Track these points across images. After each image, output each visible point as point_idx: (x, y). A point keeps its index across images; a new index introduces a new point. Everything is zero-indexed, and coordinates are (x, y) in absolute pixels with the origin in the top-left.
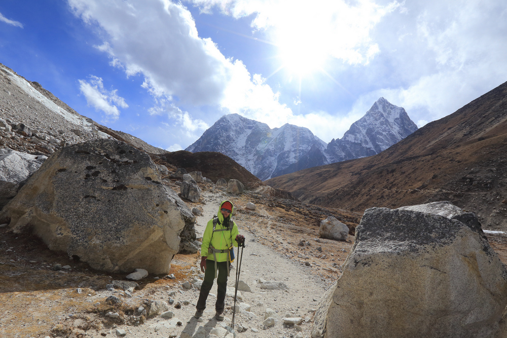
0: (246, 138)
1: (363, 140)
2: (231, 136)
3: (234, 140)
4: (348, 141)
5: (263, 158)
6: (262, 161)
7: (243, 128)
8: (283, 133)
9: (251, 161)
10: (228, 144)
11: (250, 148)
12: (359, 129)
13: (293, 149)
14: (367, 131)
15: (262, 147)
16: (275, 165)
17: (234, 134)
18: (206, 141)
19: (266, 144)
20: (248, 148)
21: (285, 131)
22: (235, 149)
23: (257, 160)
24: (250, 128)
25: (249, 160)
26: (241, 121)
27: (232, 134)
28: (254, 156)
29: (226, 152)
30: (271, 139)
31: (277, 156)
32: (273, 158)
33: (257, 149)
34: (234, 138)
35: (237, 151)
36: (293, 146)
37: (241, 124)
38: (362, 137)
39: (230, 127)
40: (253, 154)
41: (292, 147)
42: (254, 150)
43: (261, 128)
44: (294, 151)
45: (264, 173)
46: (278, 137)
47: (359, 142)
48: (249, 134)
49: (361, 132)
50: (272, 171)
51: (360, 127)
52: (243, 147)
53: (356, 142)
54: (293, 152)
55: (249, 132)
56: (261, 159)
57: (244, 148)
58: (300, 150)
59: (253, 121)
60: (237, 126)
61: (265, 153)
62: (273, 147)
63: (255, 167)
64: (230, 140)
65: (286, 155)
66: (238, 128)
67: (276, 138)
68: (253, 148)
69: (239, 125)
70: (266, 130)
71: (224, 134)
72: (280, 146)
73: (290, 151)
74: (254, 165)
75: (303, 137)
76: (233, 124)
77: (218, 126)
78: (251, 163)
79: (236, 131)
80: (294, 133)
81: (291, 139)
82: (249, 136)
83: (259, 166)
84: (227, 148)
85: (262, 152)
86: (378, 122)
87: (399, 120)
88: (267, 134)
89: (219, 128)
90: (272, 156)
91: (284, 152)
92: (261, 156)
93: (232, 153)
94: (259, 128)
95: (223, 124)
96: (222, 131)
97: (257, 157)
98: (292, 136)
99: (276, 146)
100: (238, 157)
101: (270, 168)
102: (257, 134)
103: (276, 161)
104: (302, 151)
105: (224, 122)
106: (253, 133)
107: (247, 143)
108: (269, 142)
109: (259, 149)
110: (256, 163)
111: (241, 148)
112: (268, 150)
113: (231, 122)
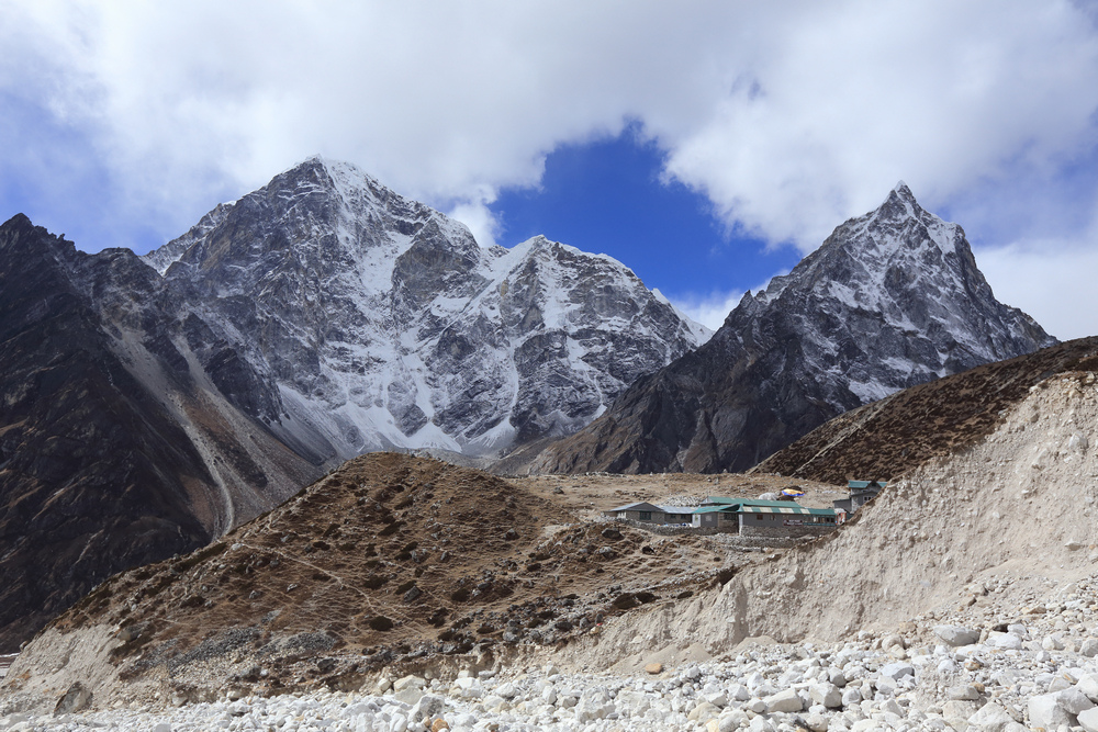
0: (391, 264)
1: (885, 305)
2: (342, 242)
3: (351, 262)
4: (836, 300)
5: (466, 348)
6: (459, 357)
7: (380, 223)
8: (532, 269)
9: (410, 356)
10: (329, 271)
11: (402, 306)
12: (861, 268)
13: (574, 330)
14: (888, 277)
15: (446, 305)
16: (513, 380)
17: (351, 237)
18: (226, 245)
19: (466, 299)
20: (397, 302)
21: (538, 261)
22: (355, 297)
23: (438, 352)
24: (405, 229)
25: (405, 351)
26: (372, 197)
27: (344, 234)
28: (422, 337)
29: (322, 302)
30: (487, 283)
31: (512, 350)
32: (500, 355)
33: (435, 312)
34: (351, 252)
35: (362, 306)
36: (571, 317)
37: (374, 208)
38: (876, 293)
39: (336, 209)
40: (414, 332)
41: (568, 322)
42: (417, 315)
43: (449, 236)
44: (580, 336)
45: (477, 408)
46: (513, 279)
47: (876, 310)
48: (402, 251)
49: (868, 277)
50: (508, 400)
51: (863, 264)
52: (384, 296)
53: (866, 308)
54: (574, 337)
55: (404, 243)
56: (455, 349)
57: (388, 301)
58: (604, 332)
59: (417, 205)
60: (360, 212)
61: (473, 330)
62: (497, 312)
63: (432, 381)
64: (336, 257)
65: (557, 344)
66: (363, 219)
67: (507, 281)
68: (415, 309)
69: (368, 210)
70: (465, 248)
71: (315, 227)
72: (518, 311)
73: (564, 334)
74: (429, 374)
75: (608, 289)
76: (347, 199)
77: (289, 195)
78: (414, 362)
79: (358, 227)
80: (571, 272)
81: (563, 294)
82: (401, 258)
83: (450, 377)
84: (326, 289)
85: (459, 323)
86: (917, 252)
87: (956, 261)
88: (470, 264)
89: (293, 202)
90: (496, 346)
91: (548, 335)
92: (456, 339)
93: (345, 311)
94: (442, 236)
95: (310, 189)
96: (305, 214)
97: (435, 342)
98: (566, 281)
99: (505, 309)
100: (368, 331)
101: (498, 387)
102: (433, 255)
103: (513, 364)
104: (613, 337)
105: (315, 180)
106: (420, 250)
107: (396, 284)
108: (477, 294)
109: (442, 315)
110: (435, 365)
111: (379, 297)
112: (482, 319)
113: (340, 188)
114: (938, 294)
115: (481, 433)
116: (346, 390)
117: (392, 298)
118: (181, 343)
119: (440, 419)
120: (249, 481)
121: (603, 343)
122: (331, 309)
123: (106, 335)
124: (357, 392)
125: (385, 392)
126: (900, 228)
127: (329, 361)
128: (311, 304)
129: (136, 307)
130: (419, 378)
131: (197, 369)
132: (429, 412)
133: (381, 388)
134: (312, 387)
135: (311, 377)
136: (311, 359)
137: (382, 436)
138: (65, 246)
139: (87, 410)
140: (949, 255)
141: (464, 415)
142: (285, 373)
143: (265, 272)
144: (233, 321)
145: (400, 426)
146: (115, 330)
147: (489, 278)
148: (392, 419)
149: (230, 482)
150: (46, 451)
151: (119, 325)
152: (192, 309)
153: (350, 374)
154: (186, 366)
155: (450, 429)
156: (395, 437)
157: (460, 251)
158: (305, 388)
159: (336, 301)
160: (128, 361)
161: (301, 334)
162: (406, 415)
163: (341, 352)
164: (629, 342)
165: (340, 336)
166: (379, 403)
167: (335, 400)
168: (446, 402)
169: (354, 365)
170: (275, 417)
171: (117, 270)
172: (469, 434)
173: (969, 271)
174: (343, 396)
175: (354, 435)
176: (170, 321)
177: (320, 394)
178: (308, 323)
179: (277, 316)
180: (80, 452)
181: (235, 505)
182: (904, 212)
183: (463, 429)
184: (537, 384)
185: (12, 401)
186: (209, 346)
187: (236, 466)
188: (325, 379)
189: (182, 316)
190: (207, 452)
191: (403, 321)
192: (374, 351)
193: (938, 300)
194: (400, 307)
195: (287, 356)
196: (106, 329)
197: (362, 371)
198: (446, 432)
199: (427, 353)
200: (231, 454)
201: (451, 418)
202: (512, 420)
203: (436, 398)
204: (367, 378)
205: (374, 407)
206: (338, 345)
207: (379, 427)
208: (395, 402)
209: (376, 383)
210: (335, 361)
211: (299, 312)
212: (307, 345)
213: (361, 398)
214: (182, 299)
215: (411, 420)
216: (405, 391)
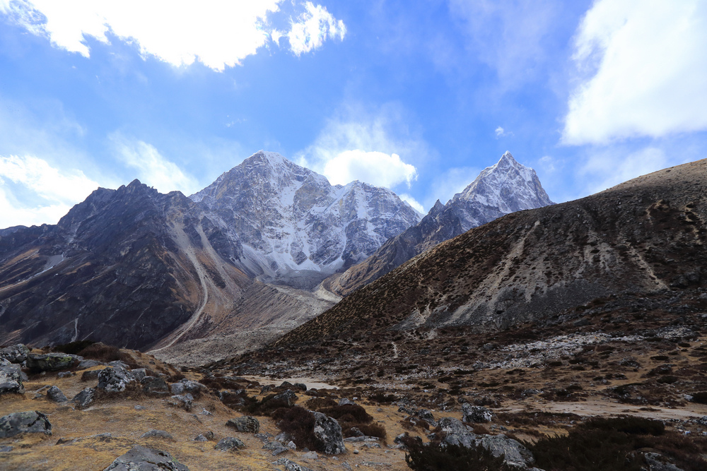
0: (293, 194)
1: (500, 204)
2: (272, 185)
3: (276, 193)
4: (479, 203)
5: (324, 227)
6: (321, 231)
7: (289, 177)
8: (353, 193)
9: (301, 231)
10: (266, 198)
11: (298, 211)
12: (490, 188)
13: (370, 218)
14: (501, 192)
15: (316, 210)
16: (344, 240)
17: (276, 183)
18: (225, 188)
19: (325, 207)
20: (296, 210)
21: (355, 190)
22: (277, 208)
23: (313, 230)
24: (299, 179)
25: (299, 230)
26: (286, 166)
27: (273, 182)
28: (307, 223)
29: (264, 210)
30: (334, 200)
31: (344, 228)
32: (339, 230)
33: (312, 213)
34: (276, 189)
35: (280, 211)
36: (369, 213)
37: (287, 171)
38: (496, 199)
39: (270, 172)
40: (303, 222)
41: (368, 216)
42: (305, 214)
43: (318, 181)
44: (373, 221)
45: (328, 252)
46: (345, 198)
47: (496, 206)
48: (298, 189)
49: (493, 192)
50: (341, 249)
52: (290, 207)
53: (492, 205)
54: (370, 221)
55: (299, 185)
56: (320, 228)
57: (292, 209)
58: (383, 219)
59: (305, 169)
60: (280, 173)
61: (327, 220)
62: (338, 212)
63: (310, 242)
64: (269, 192)
65: (363, 225)
66: (282, 175)
67: (342, 199)
68: (304, 212)
69: (284, 172)
70: (325, 186)
71: (261, 180)
72: (347, 211)
73: (366, 220)
74: (309, 239)
75: (385, 201)
76: (275, 168)
77: (250, 167)
78: (303, 234)
79: (279, 179)
80: (369, 194)
81: (366, 203)
82: (298, 191)
83: (317, 240)
84: (265, 205)
85: (321, 217)
86: (514, 181)
87: (532, 185)
88: (327, 193)
89: (252, 170)
90: (337, 226)
91: (359, 221)
92: (320, 224)
93: (273, 213)
94: (315, 181)
95: (258, 164)
96: (257, 175)
97: (312, 225)
98: (367, 198)
99: (342, 211)
100: (283, 221)
101: (338, 243)
102: (311, 189)
103: (345, 234)
104: (387, 221)
105: (261, 161)
106: (305, 187)
107: (295, 202)
108: (330, 205)
109: (315, 214)
110: (311, 235)
111: (288, 207)
112: (331, 215)
113: (271, 164)
114: (523, 199)
115: (329, 263)
116: (273, 246)
117: (294, 208)
118: (199, 229)
119: (312, 257)
120: (217, 286)
121: (382, 224)
122: (267, 213)
123: (167, 226)
124: (277, 247)
125: (290, 247)
126: (507, 171)
127: (266, 234)
128: (258, 211)
129: (182, 214)
130: (305, 240)
131: (205, 239)
132: (308, 254)
133: (288, 245)
134: (258, 245)
135: (257, 241)
136: (258, 234)
137: (286, 265)
138: (153, 191)
139: (147, 257)
140: (529, 182)
141: (322, 255)
142: (246, 240)
143: (240, 198)
144: (223, 219)
145: (295, 261)
146: (172, 224)
147: (335, 198)
148: (292, 257)
149: (209, 285)
150: (130, 274)
151: (174, 222)
152: (205, 215)
153: (275, 240)
154: (200, 238)
155: (317, 261)
156: (292, 266)
157: (322, 187)
158: (254, 246)
159: (269, 210)
160: (175, 237)
161: (254, 223)
162: (298, 256)
163: (271, 231)
164: (393, 223)
165: (271, 224)
166: (287, 251)
167: (268, 250)
168: (315, 250)
169: (277, 236)
170: (237, 258)
171: (174, 200)
172: (324, 264)
173: (538, 188)
174: (272, 249)
175: (274, 265)
176: (196, 220)
177: (261, 248)
178: (258, 219)
179: (243, 216)
180: (144, 275)
181: (209, 296)
182: (509, 164)
183: (322, 261)
184: (354, 242)
185: (123, 254)
186: (211, 230)
187: (213, 279)
188: (264, 242)
189: (200, 218)
190: (201, 273)
191: (299, 217)
192: (285, 230)
193: (523, 201)
194: (297, 211)
195: (247, 233)
196: (168, 224)
197: (280, 238)
198: (315, 262)
199: (308, 229)
200: (212, 274)
201: (317, 257)
202: (343, 257)
203: (311, 248)
204: (282, 241)
205: (285, 253)
206: (270, 227)
207: (286, 261)
208: (293, 251)
209: (286, 243)
210: (269, 234)
211: (253, 214)
212: (256, 228)
213: (279, 249)
214: (201, 211)
215: (300, 258)
216: (298, 246)
